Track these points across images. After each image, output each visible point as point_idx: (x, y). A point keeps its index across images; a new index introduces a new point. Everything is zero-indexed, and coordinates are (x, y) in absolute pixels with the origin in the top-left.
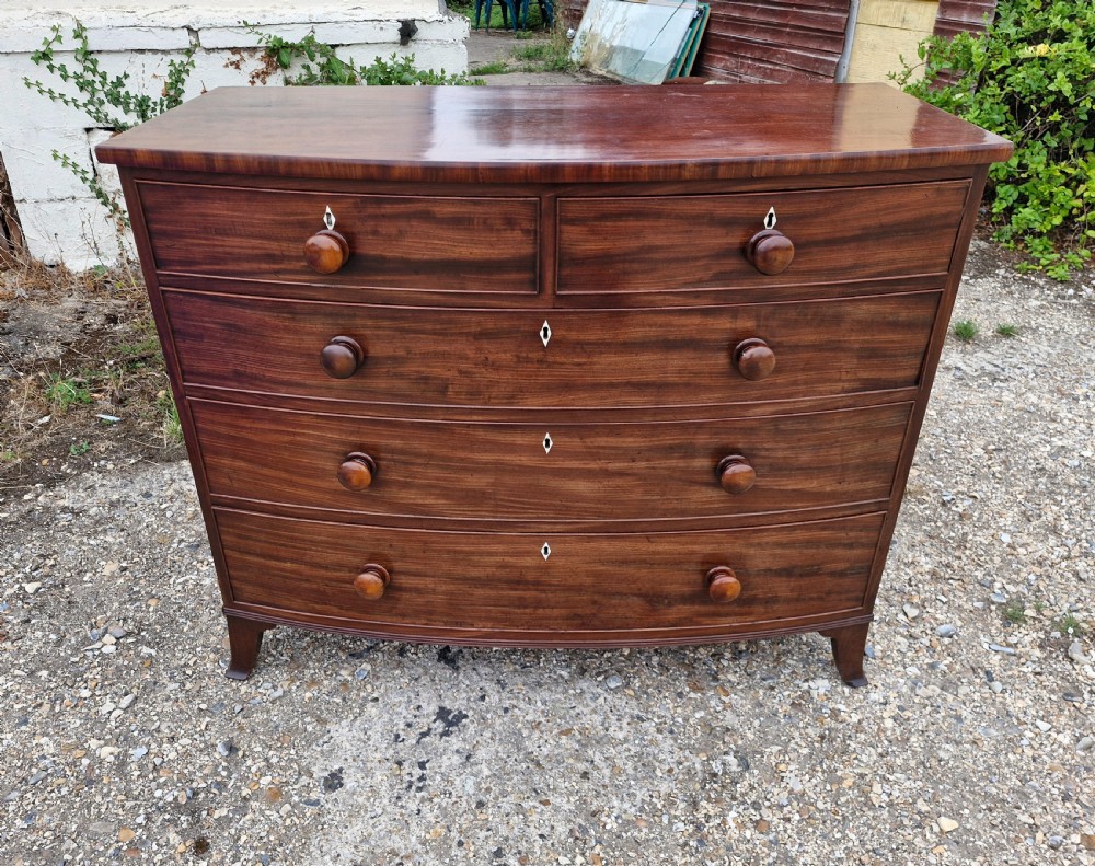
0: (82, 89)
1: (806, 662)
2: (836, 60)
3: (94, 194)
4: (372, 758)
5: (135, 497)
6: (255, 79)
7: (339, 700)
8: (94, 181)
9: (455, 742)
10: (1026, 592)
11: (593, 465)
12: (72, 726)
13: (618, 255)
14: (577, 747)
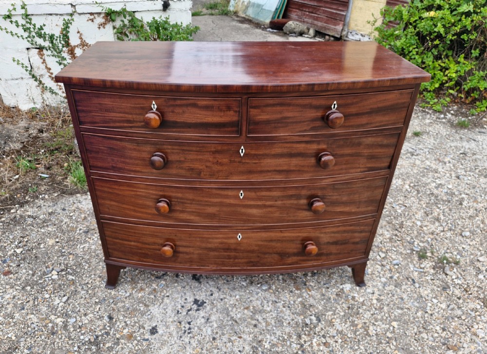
0: (25, 31)
1: (341, 277)
2: (344, 14)
3: (31, 76)
4: (168, 321)
5: (59, 210)
6: (100, 26)
7: (153, 297)
8: (31, 71)
9: (202, 313)
10: (427, 246)
11: (260, 203)
12: (43, 310)
13: (272, 121)
14: (251, 314)
